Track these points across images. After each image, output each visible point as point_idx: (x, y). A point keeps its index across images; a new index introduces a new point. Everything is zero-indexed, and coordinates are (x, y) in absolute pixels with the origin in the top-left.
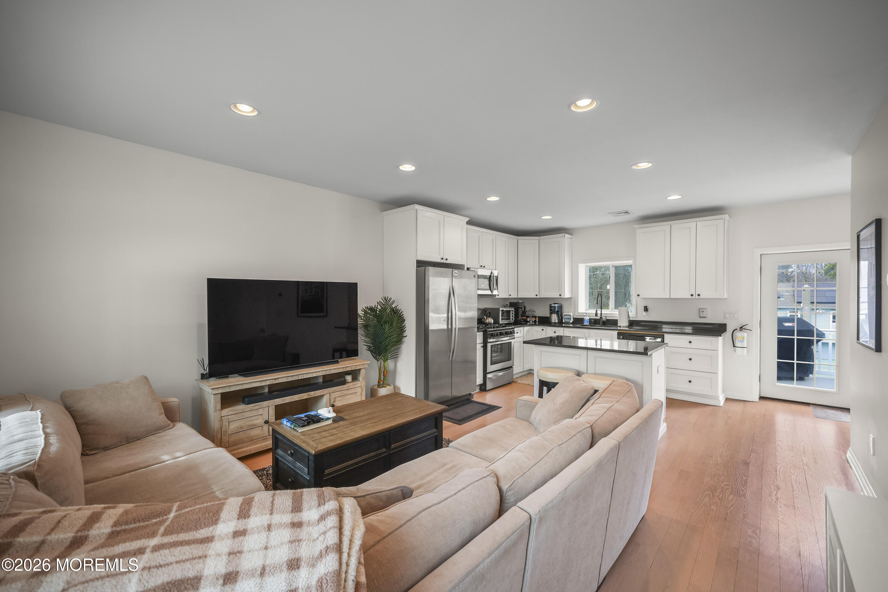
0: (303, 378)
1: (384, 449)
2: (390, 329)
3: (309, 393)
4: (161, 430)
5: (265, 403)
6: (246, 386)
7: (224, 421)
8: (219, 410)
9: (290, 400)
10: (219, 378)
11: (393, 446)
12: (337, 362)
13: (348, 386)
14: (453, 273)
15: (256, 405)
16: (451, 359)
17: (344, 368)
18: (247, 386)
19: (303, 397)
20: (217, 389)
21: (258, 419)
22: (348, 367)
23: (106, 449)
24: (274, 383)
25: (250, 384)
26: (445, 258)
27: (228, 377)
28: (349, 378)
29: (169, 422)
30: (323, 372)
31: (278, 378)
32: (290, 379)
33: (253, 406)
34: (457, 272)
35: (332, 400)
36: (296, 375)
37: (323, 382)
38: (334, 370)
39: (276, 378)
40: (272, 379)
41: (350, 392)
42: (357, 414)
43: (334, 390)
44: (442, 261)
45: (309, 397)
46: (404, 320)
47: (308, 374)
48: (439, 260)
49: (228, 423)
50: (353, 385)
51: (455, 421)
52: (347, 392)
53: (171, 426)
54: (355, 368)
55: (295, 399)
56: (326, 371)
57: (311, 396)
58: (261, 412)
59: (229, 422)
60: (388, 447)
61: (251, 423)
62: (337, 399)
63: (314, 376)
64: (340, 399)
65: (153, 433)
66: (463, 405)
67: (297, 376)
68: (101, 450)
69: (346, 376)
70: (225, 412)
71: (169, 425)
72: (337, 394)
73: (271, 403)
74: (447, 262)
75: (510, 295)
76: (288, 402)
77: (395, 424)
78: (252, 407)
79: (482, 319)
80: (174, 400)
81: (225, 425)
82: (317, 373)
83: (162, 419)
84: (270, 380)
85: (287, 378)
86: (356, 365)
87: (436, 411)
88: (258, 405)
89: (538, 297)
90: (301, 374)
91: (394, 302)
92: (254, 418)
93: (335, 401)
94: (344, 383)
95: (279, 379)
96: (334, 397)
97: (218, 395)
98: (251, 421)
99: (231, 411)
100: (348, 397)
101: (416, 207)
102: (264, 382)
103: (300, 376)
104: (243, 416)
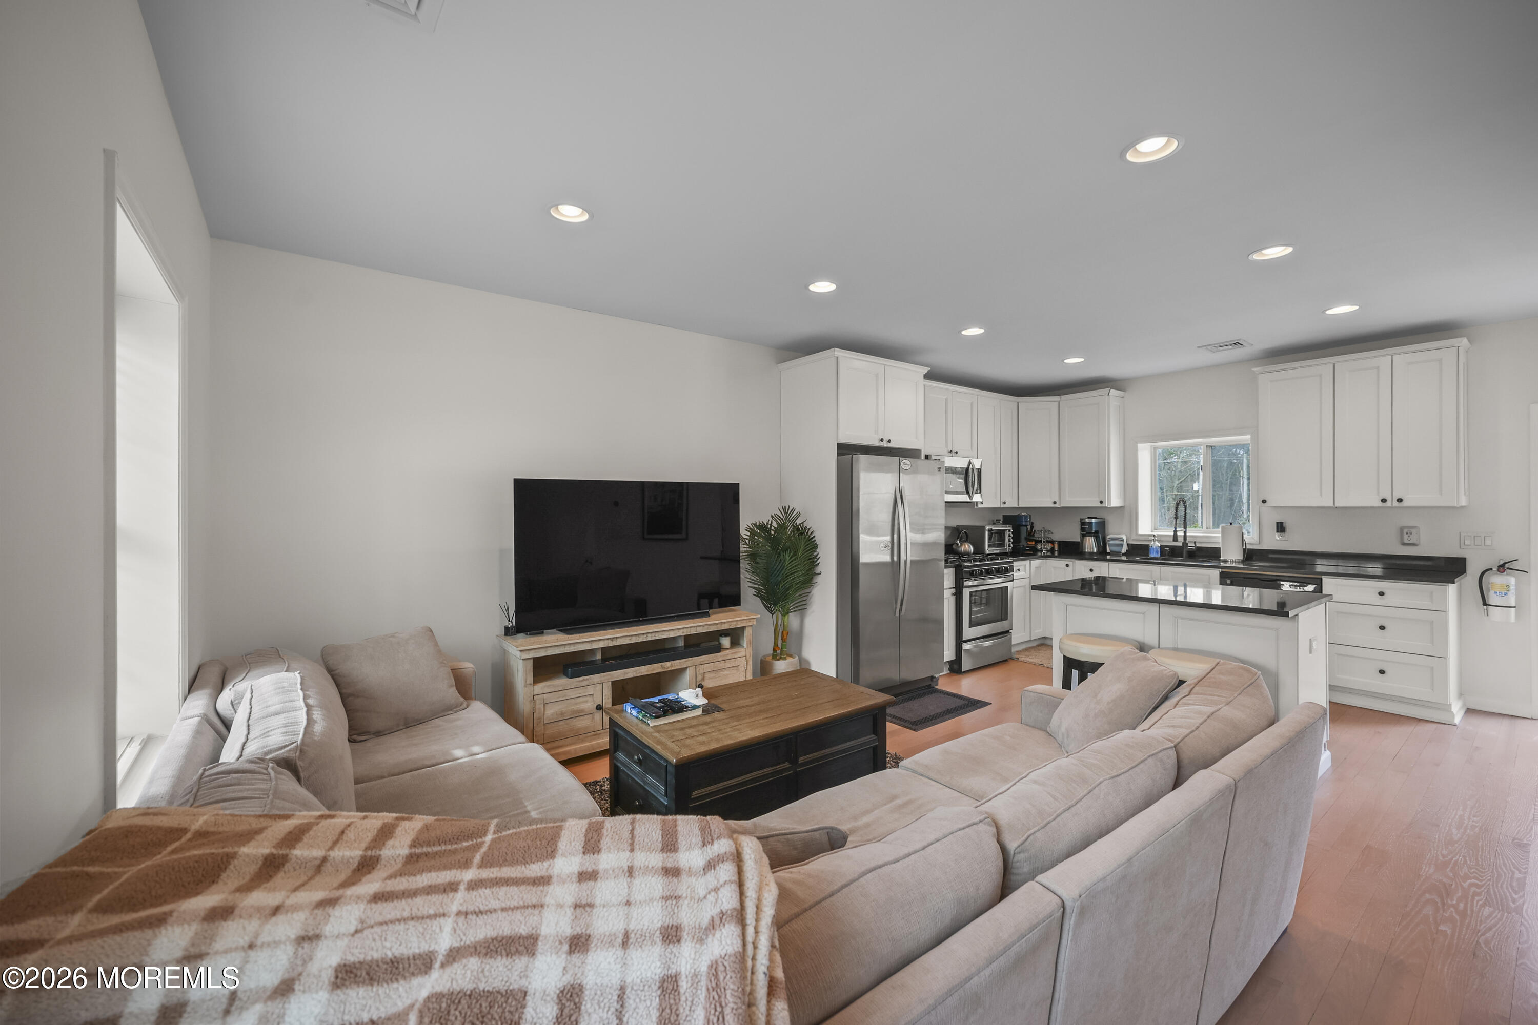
0: (653, 638)
1: (787, 763)
2: (792, 561)
3: (663, 664)
4: (451, 710)
5: (596, 678)
6: (568, 649)
7: (538, 702)
8: (530, 684)
9: (634, 673)
10: (530, 634)
11: (801, 760)
12: (707, 615)
13: (724, 656)
14: (902, 464)
15: (584, 680)
16: (897, 614)
17: (717, 624)
18: (571, 648)
19: (654, 670)
20: (527, 652)
21: (587, 702)
22: (725, 623)
23: (379, 734)
24: (610, 645)
25: (576, 645)
26: (886, 439)
27: (543, 633)
28: (726, 642)
29: (462, 699)
30: (685, 630)
31: (617, 638)
32: (634, 640)
33: (579, 681)
34: (908, 462)
35: (699, 678)
36: (643, 634)
37: (686, 646)
38: (701, 628)
39: (613, 638)
40: (608, 639)
41: (728, 664)
42: (742, 703)
43: (701, 660)
44: (882, 444)
45: (663, 670)
46: (815, 547)
47: (661, 633)
48: (876, 443)
50: (732, 653)
51: (907, 724)
52: (722, 665)
53: (464, 705)
54: (735, 625)
55: (642, 673)
56: (689, 629)
57: (667, 668)
58: (590, 690)
59: (544, 704)
60: (794, 762)
61: (576, 707)
62: (707, 676)
63: (671, 636)
64: (712, 675)
65: (440, 715)
66: (920, 696)
67: (645, 636)
68: (372, 736)
69: (721, 638)
70: (540, 688)
71: (462, 704)
72: (707, 667)
73: (606, 678)
74: (890, 445)
75: (1005, 503)
76: (632, 676)
77: (804, 723)
79: (953, 544)
80: (468, 666)
81: (539, 708)
82: (675, 632)
83: (452, 694)
84: (604, 639)
85: (630, 638)
86: (737, 621)
87: (876, 704)
88: (587, 679)
89: (1057, 505)
90: (651, 633)
91: (799, 515)
92: (581, 699)
93: (703, 679)
94: (718, 649)
95: (619, 639)
96: (702, 672)
97: (528, 661)
98: (576, 704)
99: (549, 686)
100: (724, 673)
101: (836, 353)
102: (596, 643)
103: (649, 635)
104: (565, 696)
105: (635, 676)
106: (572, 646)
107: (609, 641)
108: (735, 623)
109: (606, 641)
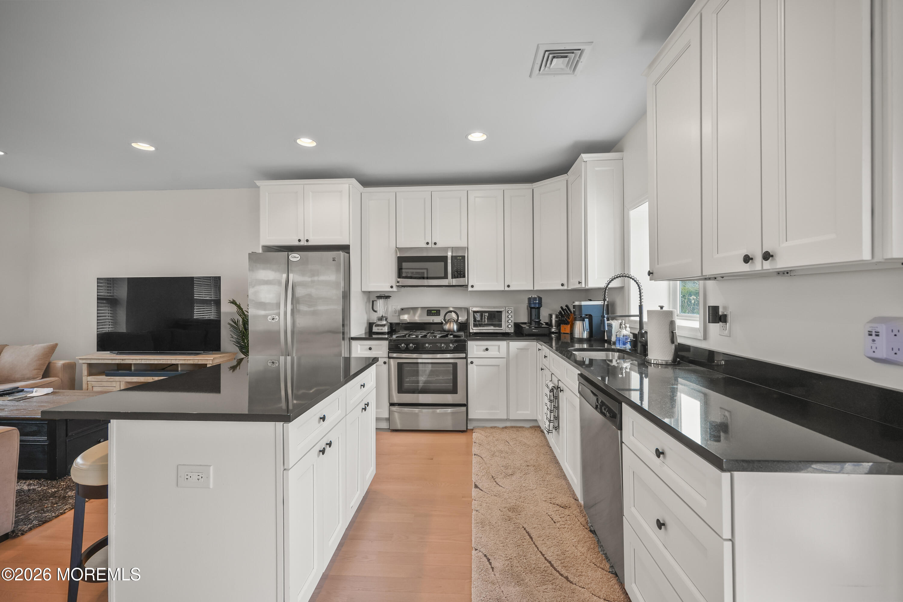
3: (153, 377)
5: (117, 378)
7: (89, 385)
8: (86, 376)
15: (111, 378)
17: (185, 360)
19: (148, 380)
20: (82, 360)
22: (190, 360)
24: (122, 363)
31: (125, 359)
39: (123, 359)
40: (120, 359)
44: (301, 244)
47: (150, 360)
48: (296, 243)
49: (91, 387)
55: (141, 380)
56: (167, 360)
58: (114, 384)
63: (155, 363)
67: (141, 360)
70: (90, 378)
73: (122, 379)
74: (310, 244)
75: (508, 286)
78: (108, 378)
81: (90, 388)
84: (118, 359)
85: (132, 360)
88: (112, 378)
89: (565, 287)
90: (144, 359)
92: (110, 388)
95: (126, 360)
97: (85, 364)
99: (94, 378)
102: (115, 360)
103: (143, 360)
104: (101, 384)
105: (137, 381)
106: (103, 360)
107: (121, 360)
108: (197, 361)
109: (119, 360)
